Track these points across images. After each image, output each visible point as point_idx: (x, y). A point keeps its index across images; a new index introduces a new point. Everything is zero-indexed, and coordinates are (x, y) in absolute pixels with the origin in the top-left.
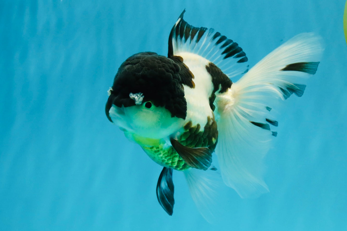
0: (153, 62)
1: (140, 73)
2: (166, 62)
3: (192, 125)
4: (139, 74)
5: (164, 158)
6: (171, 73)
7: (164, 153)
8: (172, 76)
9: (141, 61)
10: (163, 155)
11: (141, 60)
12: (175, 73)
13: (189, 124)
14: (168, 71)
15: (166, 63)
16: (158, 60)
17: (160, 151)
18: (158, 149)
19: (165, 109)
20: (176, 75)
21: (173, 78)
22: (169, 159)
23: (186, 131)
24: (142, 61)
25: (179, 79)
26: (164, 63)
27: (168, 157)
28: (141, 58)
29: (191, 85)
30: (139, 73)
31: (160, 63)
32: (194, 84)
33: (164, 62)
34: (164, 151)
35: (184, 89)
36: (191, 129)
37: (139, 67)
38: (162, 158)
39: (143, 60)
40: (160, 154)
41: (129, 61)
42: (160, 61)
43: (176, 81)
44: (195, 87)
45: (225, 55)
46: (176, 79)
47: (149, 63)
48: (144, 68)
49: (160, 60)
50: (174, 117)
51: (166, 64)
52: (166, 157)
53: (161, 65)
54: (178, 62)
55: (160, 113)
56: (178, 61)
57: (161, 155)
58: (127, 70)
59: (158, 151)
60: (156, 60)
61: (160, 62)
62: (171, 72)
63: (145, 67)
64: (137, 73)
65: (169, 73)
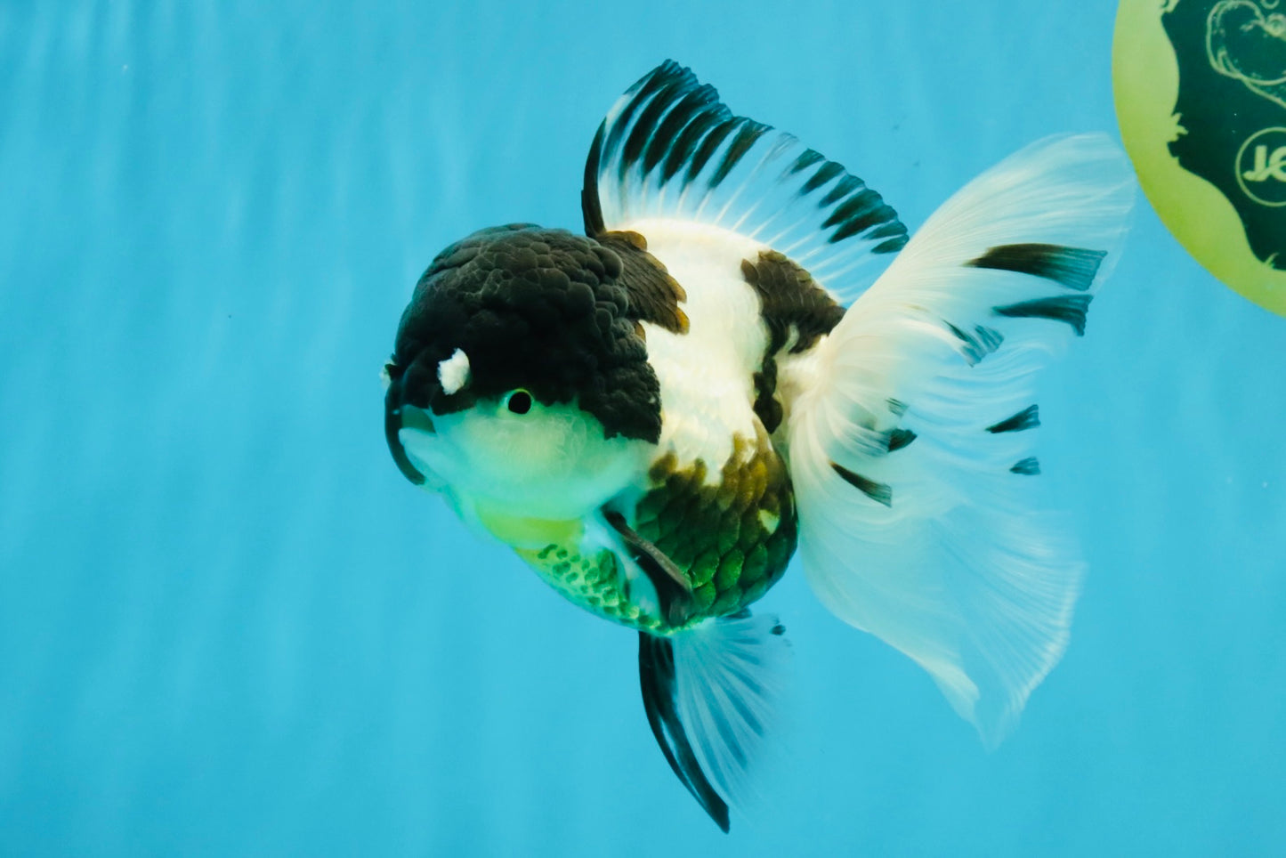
0: (520, 249)
1: (480, 293)
2: (567, 246)
3: (675, 466)
4: (473, 295)
5: (591, 592)
6: (589, 283)
7: (586, 570)
8: (592, 292)
9: (479, 252)
10: (587, 577)
11: (480, 249)
12: (602, 281)
13: (669, 459)
14: (575, 277)
15: (566, 251)
16: (541, 241)
17: (572, 564)
18: (564, 559)
19: (579, 412)
20: (609, 288)
21: (598, 299)
22: (610, 593)
23: (656, 487)
24: (482, 251)
25: (619, 302)
26: (560, 251)
27: (602, 585)
28: (482, 243)
29: (674, 323)
30: (474, 292)
31: (546, 253)
32: (685, 320)
33: (561, 247)
34: (586, 566)
35: (644, 337)
36: (674, 480)
37: (474, 272)
38: (584, 589)
39: (488, 247)
40: (574, 576)
41: (442, 261)
42: (545, 245)
43: (607, 311)
44: (688, 332)
45: (834, 229)
46: (606, 303)
47: (506, 254)
48: (492, 272)
49: (547, 242)
50: (615, 436)
51: (566, 254)
52: (597, 586)
53: (549, 257)
54: (625, 250)
55: (561, 425)
56: (624, 246)
57: (580, 581)
58: (435, 288)
59: (567, 565)
60: (533, 244)
61: (547, 247)
62: (588, 281)
63: (495, 270)
64: (467, 293)
65: (582, 284)
